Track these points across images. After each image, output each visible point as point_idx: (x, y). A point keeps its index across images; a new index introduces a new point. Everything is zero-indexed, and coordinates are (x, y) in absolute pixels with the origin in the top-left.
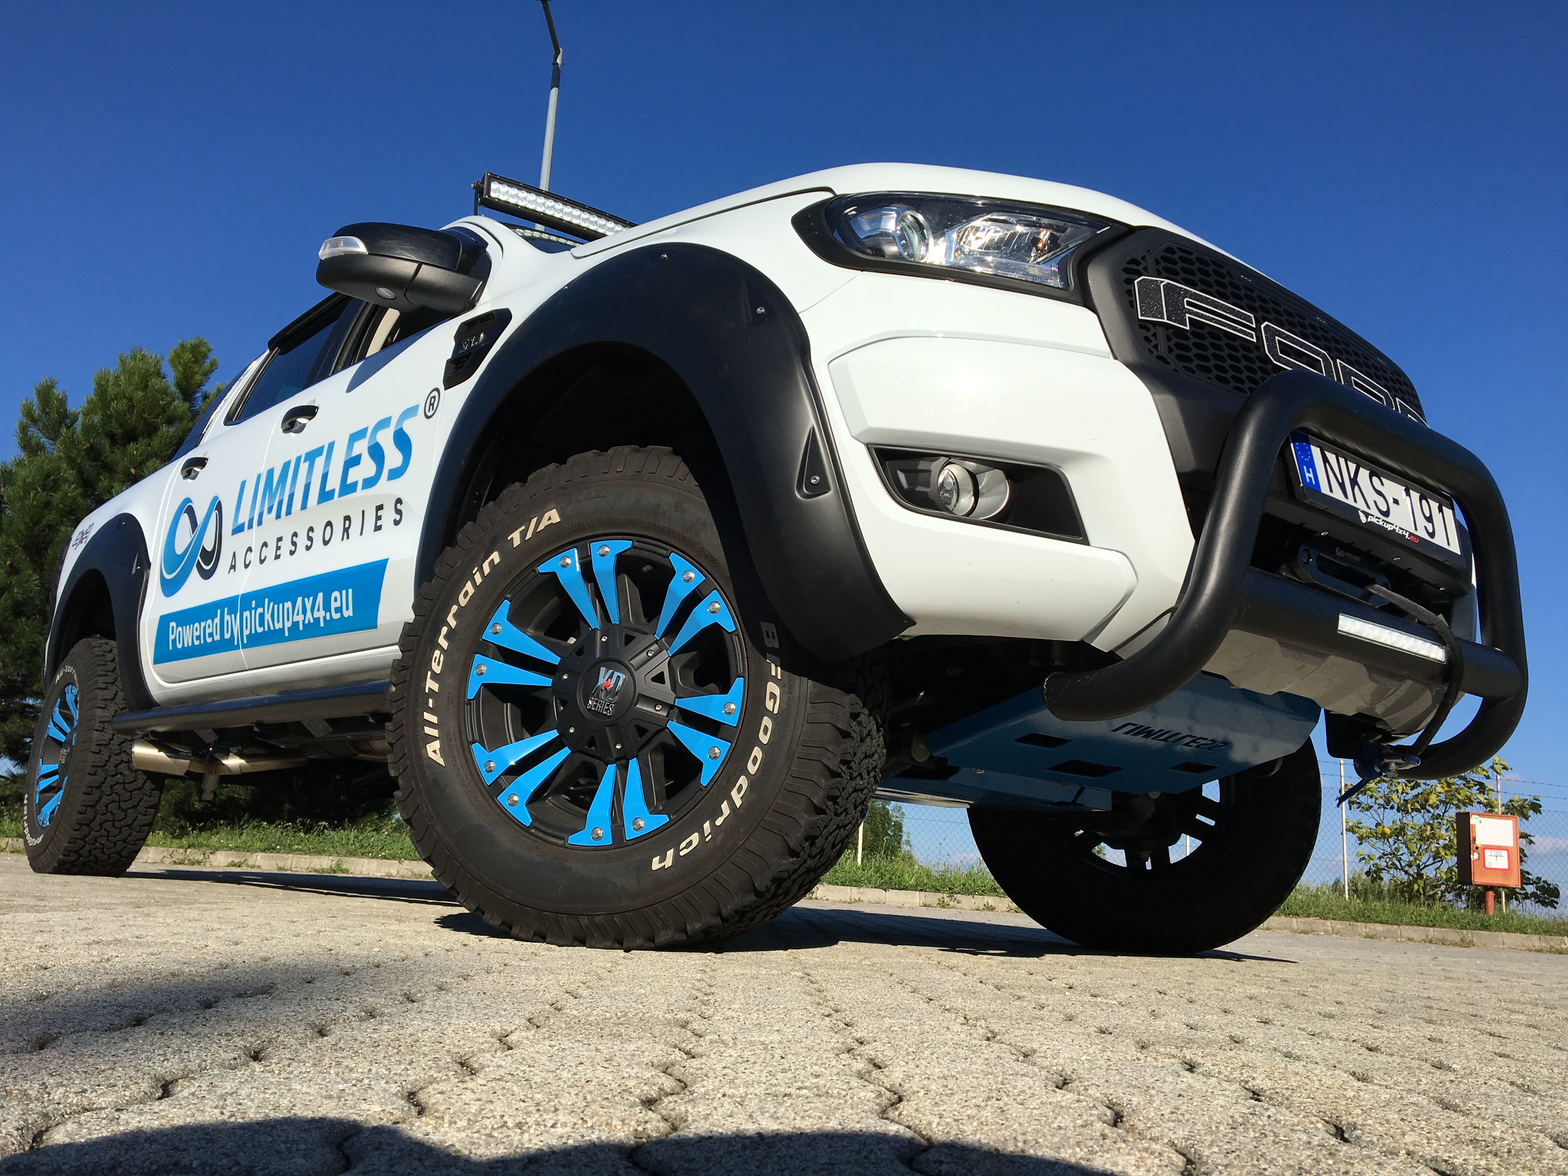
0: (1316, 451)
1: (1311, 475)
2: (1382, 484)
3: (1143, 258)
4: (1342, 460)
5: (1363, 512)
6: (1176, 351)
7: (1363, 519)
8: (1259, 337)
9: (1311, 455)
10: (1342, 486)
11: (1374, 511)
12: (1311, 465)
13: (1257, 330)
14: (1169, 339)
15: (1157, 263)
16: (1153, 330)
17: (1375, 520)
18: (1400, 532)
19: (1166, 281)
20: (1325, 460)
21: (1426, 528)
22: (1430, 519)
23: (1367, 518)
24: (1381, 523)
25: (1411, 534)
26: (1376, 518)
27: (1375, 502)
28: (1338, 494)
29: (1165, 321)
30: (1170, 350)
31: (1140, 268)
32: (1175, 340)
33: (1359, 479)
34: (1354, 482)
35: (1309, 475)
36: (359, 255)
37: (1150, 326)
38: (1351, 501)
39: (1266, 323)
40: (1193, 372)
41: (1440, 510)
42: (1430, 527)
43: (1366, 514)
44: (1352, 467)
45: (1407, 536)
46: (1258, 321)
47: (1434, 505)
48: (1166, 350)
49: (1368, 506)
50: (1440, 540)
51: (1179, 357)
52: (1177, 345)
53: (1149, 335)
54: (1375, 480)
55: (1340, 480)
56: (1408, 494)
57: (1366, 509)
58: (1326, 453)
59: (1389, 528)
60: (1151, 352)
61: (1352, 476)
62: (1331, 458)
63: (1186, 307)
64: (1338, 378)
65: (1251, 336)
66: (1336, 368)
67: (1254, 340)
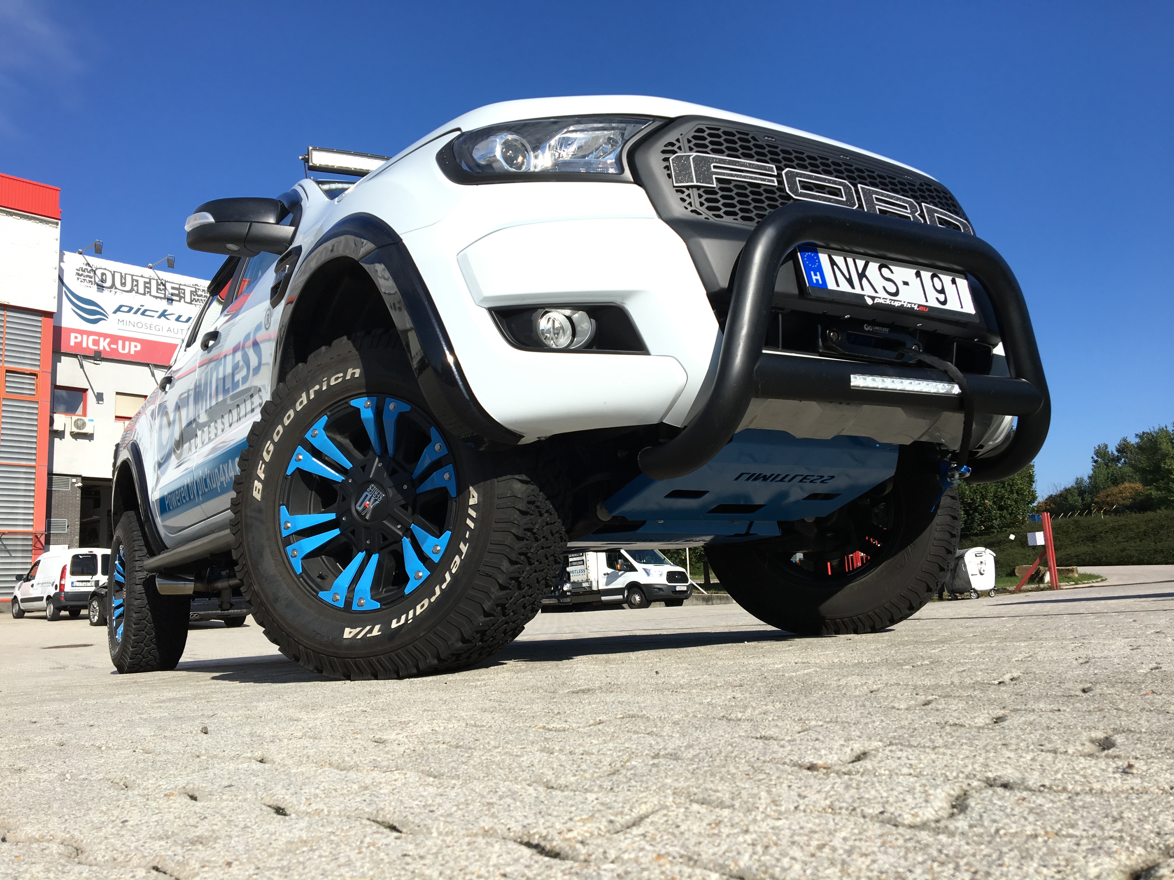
0: (824, 258)
1: (819, 277)
2: (892, 272)
3: (678, 140)
4: (850, 261)
5: (869, 296)
6: (707, 204)
7: (869, 302)
8: (781, 182)
9: (819, 262)
10: (850, 281)
11: (882, 294)
12: (819, 269)
13: (779, 176)
14: (700, 196)
15: (689, 141)
16: (687, 192)
17: (882, 301)
18: (909, 306)
19: (695, 154)
20: (833, 263)
21: (937, 299)
22: (942, 291)
23: (874, 300)
24: (888, 302)
25: (919, 306)
26: (883, 298)
27: (884, 288)
28: (844, 287)
29: (695, 183)
30: (702, 204)
31: (675, 148)
32: (705, 196)
33: (867, 273)
34: (862, 275)
35: (816, 278)
36: (210, 225)
37: (684, 189)
38: (858, 290)
39: (787, 169)
40: (722, 217)
41: (954, 282)
42: (942, 297)
43: (873, 298)
44: (861, 263)
45: (916, 307)
46: (780, 169)
47: (947, 279)
48: (698, 205)
49: (876, 292)
50: (953, 305)
51: (709, 208)
52: (707, 200)
53: (684, 196)
54: (885, 271)
55: (848, 277)
56: (918, 275)
57: (873, 294)
58: (834, 257)
59: (897, 304)
60: (687, 208)
61: (860, 271)
62: (839, 260)
63: (713, 170)
64: (859, 199)
65: (773, 181)
66: (857, 192)
67: (776, 184)
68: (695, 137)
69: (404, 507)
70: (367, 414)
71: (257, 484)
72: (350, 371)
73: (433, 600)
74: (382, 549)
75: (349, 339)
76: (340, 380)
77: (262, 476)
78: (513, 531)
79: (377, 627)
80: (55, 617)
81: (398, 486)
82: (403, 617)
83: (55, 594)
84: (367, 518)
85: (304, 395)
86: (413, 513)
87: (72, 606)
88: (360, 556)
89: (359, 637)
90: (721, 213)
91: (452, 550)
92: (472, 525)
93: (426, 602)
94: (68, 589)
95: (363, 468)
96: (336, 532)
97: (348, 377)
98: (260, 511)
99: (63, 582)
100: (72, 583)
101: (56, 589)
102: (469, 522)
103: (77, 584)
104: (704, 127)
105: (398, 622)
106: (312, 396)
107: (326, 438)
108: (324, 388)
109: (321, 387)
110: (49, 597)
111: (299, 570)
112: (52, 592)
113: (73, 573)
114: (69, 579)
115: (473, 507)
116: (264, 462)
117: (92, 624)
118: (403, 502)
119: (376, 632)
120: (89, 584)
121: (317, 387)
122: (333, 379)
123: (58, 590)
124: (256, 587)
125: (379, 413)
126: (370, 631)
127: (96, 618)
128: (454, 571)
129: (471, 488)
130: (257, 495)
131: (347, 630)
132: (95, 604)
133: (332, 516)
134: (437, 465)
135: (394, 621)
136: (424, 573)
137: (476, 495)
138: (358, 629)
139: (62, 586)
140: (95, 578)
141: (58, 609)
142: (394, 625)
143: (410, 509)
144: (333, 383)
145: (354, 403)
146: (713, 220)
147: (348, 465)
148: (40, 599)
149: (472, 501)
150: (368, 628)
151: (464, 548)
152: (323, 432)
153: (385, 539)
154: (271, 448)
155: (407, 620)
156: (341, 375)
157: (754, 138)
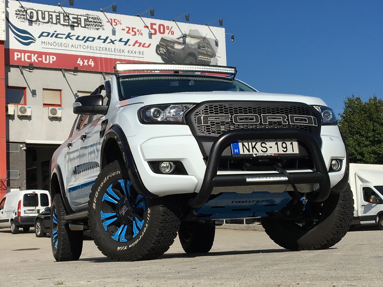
0: (240, 144)
1: (237, 151)
2: (266, 145)
3: (199, 111)
4: (250, 144)
5: (254, 154)
6: (206, 130)
7: (255, 156)
8: (232, 120)
9: (238, 146)
10: (249, 151)
11: (260, 152)
12: (238, 148)
13: (231, 118)
14: (205, 128)
15: (203, 111)
16: (201, 127)
18: (270, 155)
20: (243, 145)
21: (283, 151)
22: (286, 148)
23: (256, 155)
24: (262, 155)
25: (274, 154)
26: (260, 154)
27: (262, 150)
28: (246, 152)
29: (203, 125)
30: (205, 130)
31: (198, 114)
32: (206, 128)
33: (256, 147)
34: (254, 148)
36: (80, 106)
38: (251, 153)
40: (211, 134)
41: (292, 144)
42: (285, 150)
43: (256, 154)
44: (254, 144)
45: (273, 155)
46: (232, 115)
47: (288, 143)
48: (204, 131)
49: (258, 152)
50: (290, 151)
51: (207, 131)
52: (207, 129)
53: (200, 128)
54: (263, 145)
55: (248, 148)
56: (277, 144)
57: (257, 153)
58: (244, 143)
59: (265, 155)
60: (200, 132)
61: (253, 146)
62: (246, 144)
63: (209, 119)
64: (261, 119)
65: (229, 120)
66: (260, 117)
67: (230, 120)
68: (205, 109)
69: (133, 212)
70: (123, 185)
71: (94, 204)
72: (117, 172)
73: (139, 240)
74: (128, 224)
75: (118, 161)
76: (115, 174)
77: (95, 202)
78: (159, 221)
79: (126, 247)
80: (16, 232)
81: (131, 206)
82: (132, 244)
83: (16, 218)
84: (124, 215)
85: (106, 178)
86: (136, 214)
87: (25, 225)
88: (123, 226)
89: (121, 249)
90: (210, 132)
91: (144, 226)
92: (149, 219)
93: (138, 240)
94: (22, 214)
95: (122, 200)
96: (116, 219)
97: (117, 174)
98: (95, 212)
99: (19, 211)
100: (25, 211)
101: (16, 215)
102: (148, 218)
103: (27, 212)
104: (208, 106)
105: (131, 245)
106: (108, 179)
107: (112, 191)
108: (111, 176)
109: (110, 176)
110: (12, 220)
111: (106, 230)
112: (14, 216)
113: (25, 205)
114: (23, 209)
115: (149, 214)
116: (96, 197)
117: (37, 236)
118: (133, 211)
119: (125, 248)
120: (34, 212)
121: (109, 176)
122: (113, 174)
123: (17, 216)
124: (95, 235)
125: (125, 184)
126: (124, 248)
127: (39, 232)
128: (144, 232)
129: (148, 208)
130: (94, 207)
131: (118, 247)
132: (38, 224)
133: (115, 214)
134: (140, 201)
135: (130, 245)
136: (138, 232)
137: (150, 210)
138: (121, 247)
139: (19, 213)
140: (37, 208)
141: (17, 227)
142: (130, 246)
143: (135, 213)
144: (113, 175)
145: (119, 181)
146: (208, 135)
147: (119, 199)
148: (7, 221)
149: (149, 212)
150: (124, 247)
151: (147, 225)
152: (111, 189)
153: (128, 221)
154: (98, 193)
155: (133, 245)
156: (115, 173)
157: (224, 106)
